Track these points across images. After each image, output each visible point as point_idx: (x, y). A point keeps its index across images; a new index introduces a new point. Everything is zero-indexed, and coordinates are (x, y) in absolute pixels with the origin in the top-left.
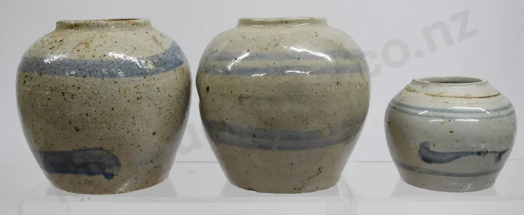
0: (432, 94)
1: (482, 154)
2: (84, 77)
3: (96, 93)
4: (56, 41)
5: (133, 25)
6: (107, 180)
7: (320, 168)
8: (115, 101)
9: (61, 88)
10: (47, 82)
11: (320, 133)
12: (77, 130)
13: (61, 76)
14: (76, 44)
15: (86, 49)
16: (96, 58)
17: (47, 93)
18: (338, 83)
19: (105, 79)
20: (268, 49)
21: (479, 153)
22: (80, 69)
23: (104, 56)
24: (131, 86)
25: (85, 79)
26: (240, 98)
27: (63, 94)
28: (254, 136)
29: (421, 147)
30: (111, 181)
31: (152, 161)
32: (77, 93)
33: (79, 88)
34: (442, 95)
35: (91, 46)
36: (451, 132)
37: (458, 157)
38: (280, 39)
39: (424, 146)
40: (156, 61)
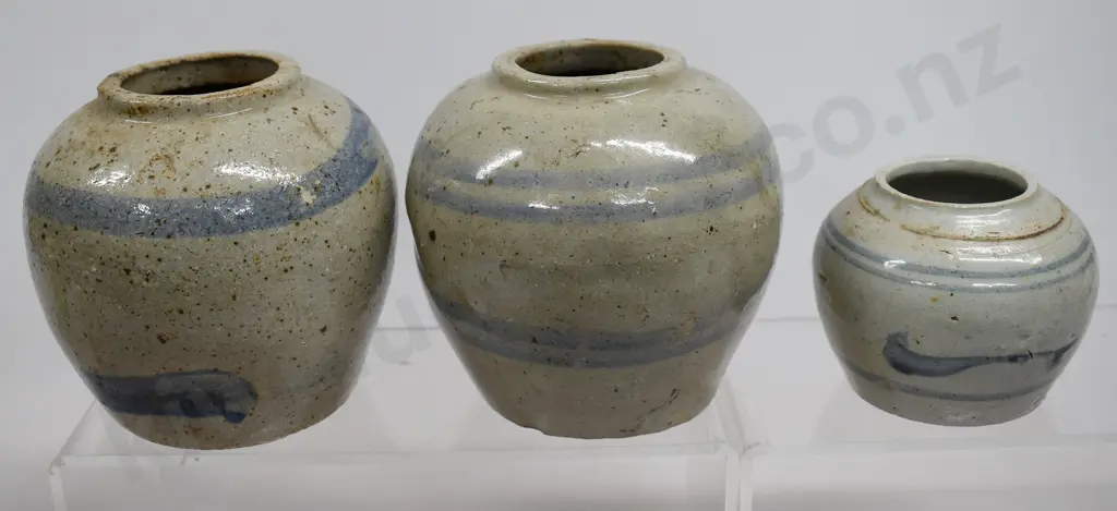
0: (915, 228)
1: (1019, 359)
2: (169, 237)
3: (197, 268)
4: (101, 148)
5: (264, 96)
6: (232, 425)
7: (674, 391)
8: (238, 283)
9: (123, 259)
10: (92, 246)
11: (673, 331)
12: (163, 342)
13: (121, 235)
14: (146, 158)
15: (168, 173)
16: (191, 195)
17: (94, 269)
18: (712, 229)
19: (213, 238)
20: (558, 164)
21: (1013, 359)
22: (158, 221)
23: (208, 187)
24: (270, 247)
25: (170, 240)
26: (501, 266)
27: (128, 271)
28: (534, 340)
29: (888, 342)
30: (240, 425)
31: (321, 380)
32: (158, 271)
33: (160, 260)
34: (937, 232)
35: (178, 165)
36: (954, 318)
37: (966, 367)
38: (584, 139)
39: (896, 343)
40: (318, 182)
